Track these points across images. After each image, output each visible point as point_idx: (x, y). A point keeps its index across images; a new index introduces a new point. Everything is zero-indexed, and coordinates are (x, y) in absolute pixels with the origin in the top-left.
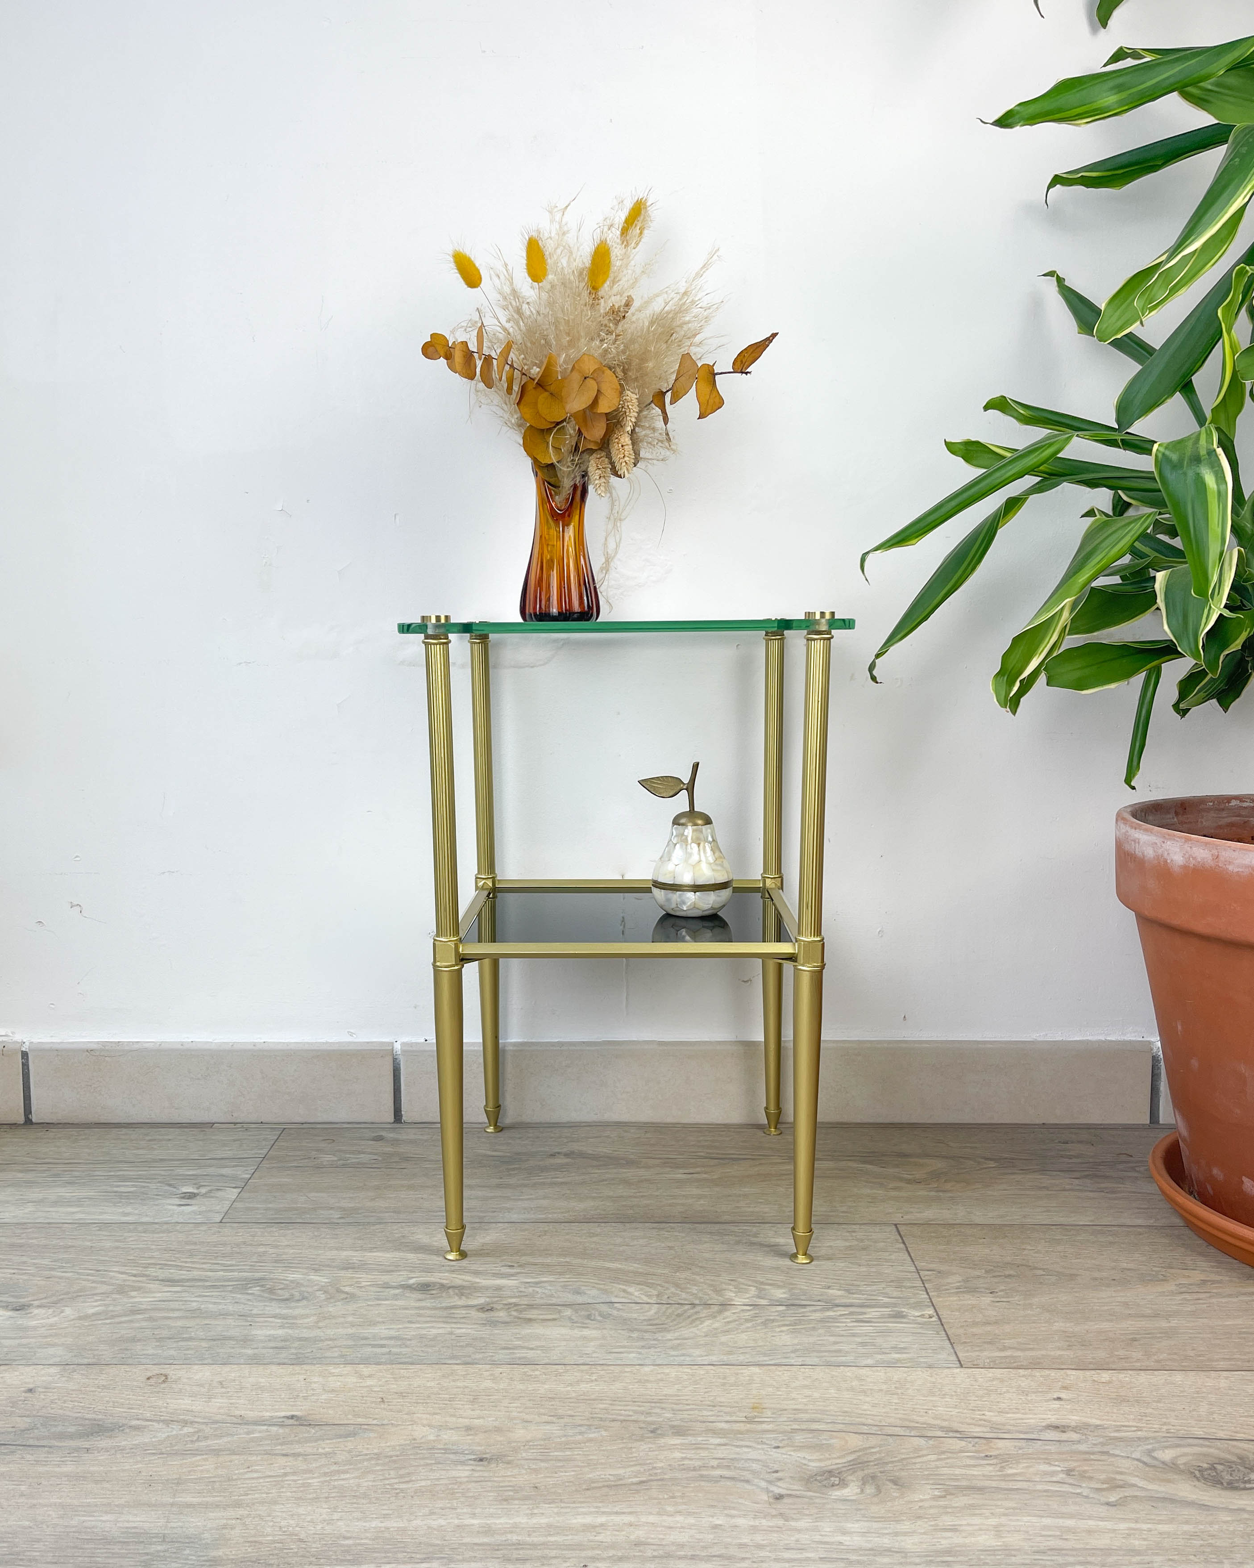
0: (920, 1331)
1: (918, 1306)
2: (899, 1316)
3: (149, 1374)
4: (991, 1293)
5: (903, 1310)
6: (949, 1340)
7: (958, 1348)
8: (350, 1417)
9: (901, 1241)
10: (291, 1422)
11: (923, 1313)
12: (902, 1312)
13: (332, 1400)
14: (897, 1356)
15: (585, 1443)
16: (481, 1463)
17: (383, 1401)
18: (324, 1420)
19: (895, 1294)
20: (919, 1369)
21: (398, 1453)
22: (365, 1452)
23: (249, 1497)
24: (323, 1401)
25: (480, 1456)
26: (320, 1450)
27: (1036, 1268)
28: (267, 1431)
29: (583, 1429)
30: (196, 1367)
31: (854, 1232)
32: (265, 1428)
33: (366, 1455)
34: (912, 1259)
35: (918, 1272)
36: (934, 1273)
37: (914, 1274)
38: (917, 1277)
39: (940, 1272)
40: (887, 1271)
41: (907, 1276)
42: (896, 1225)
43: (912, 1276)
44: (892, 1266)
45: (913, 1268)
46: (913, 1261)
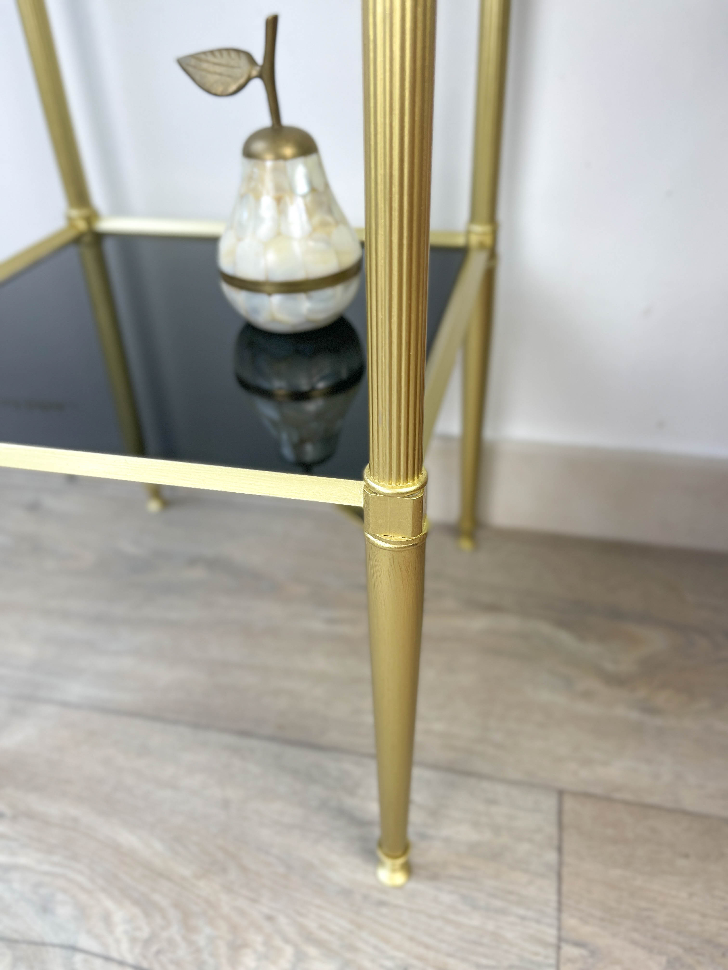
9: (557, 841)
31: (496, 803)
34: (560, 902)
35: (558, 948)
36: (584, 952)
37: (551, 952)
38: (552, 961)
39: (593, 953)
40: (510, 935)
41: (537, 954)
42: (561, 793)
43: (546, 957)
44: (523, 918)
45: (553, 932)
46: (560, 910)
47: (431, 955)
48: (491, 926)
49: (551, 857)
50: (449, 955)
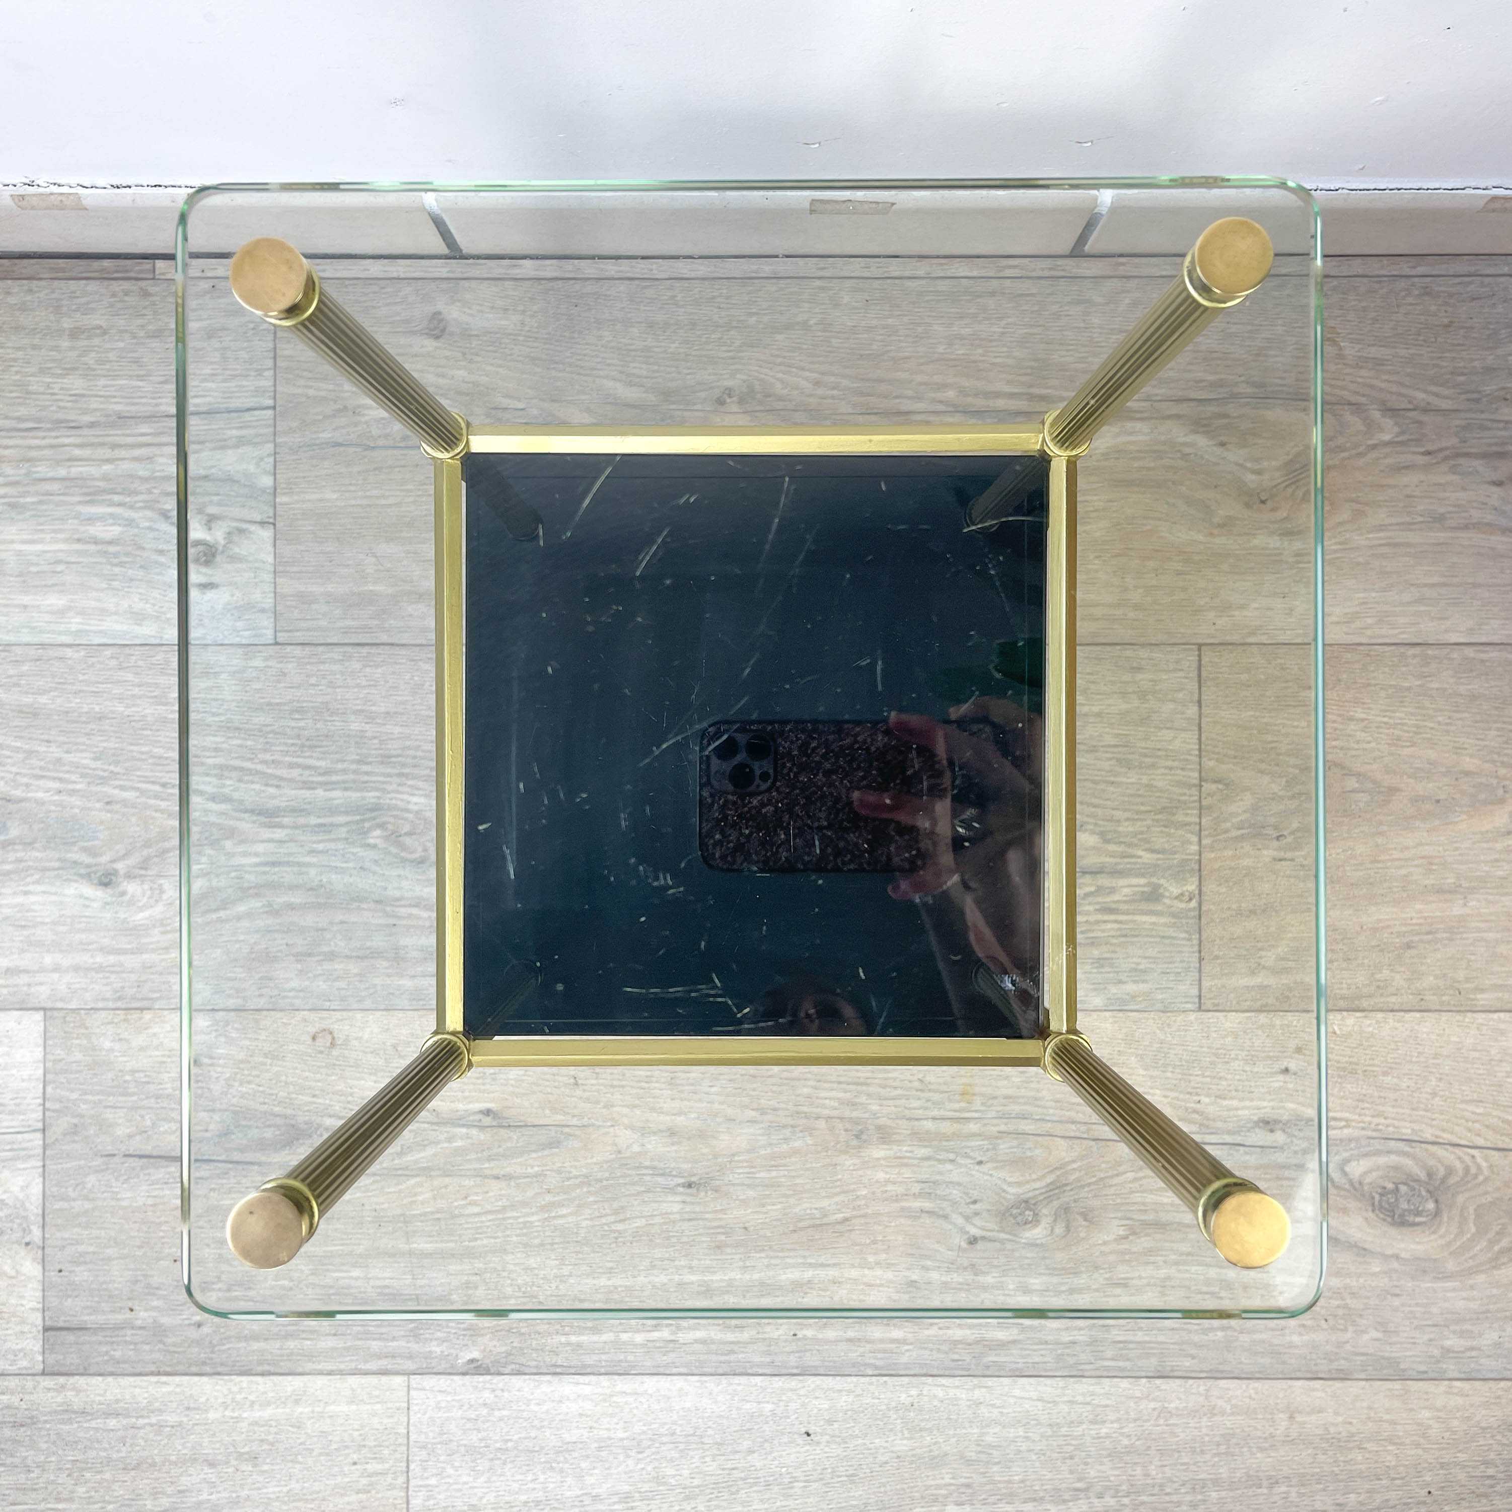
0: (1171, 932)
1: (1178, 873)
2: (1153, 895)
3: (312, 1030)
4: (1278, 838)
5: (1162, 881)
6: (1200, 952)
7: (1207, 968)
8: (547, 1112)
9: (1196, 697)
10: (487, 1121)
11: (1185, 888)
12: (1160, 886)
13: (522, 1081)
14: (1131, 988)
15: (790, 1157)
16: (690, 1191)
17: (576, 1084)
18: (522, 1118)
19: (1160, 842)
20: (1152, 1015)
21: (607, 1175)
22: (575, 1172)
23: (479, 1242)
24: (513, 1082)
25: (688, 1180)
26: (529, 1170)
27: (1349, 773)
28: (468, 1137)
29: (787, 1132)
30: (359, 1015)
31: (1139, 669)
32: (464, 1130)
33: (576, 1177)
34: (1200, 750)
35: (1201, 786)
36: (1221, 786)
37: (1195, 791)
38: (1196, 798)
39: (1227, 785)
40: (1160, 784)
41: (1185, 794)
42: (1200, 646)
43: (1191, 796)
44: (1171, 769)
45: (1196, 775)
46: (1200, 757)
47: (1100, 812)
48: (1145, 780)
49: (1192, 711)
50: (1113, 809)
